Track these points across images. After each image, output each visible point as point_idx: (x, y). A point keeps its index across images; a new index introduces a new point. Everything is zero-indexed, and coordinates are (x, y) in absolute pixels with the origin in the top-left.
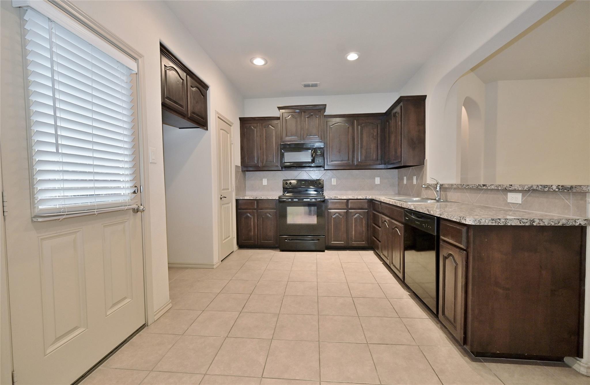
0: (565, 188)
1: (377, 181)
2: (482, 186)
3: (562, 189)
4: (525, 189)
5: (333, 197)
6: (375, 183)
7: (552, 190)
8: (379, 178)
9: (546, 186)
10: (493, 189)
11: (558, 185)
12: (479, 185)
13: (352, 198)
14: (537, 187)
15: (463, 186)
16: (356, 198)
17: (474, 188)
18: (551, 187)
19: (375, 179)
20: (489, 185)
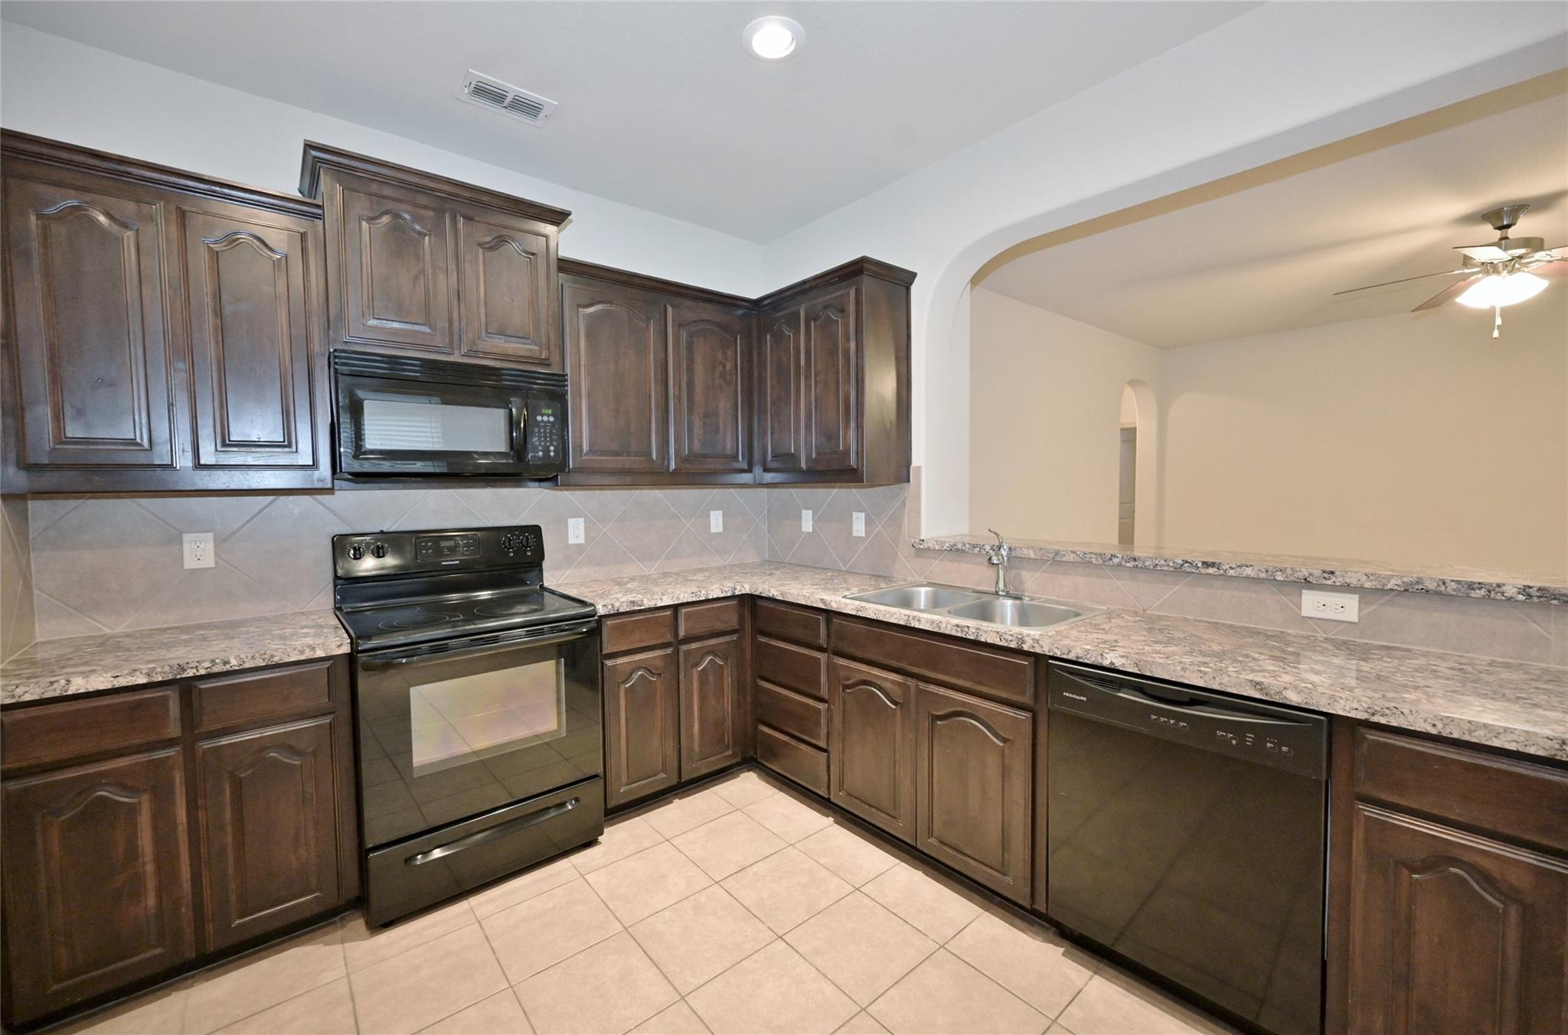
0: (1553, 595)
1: (716, 521)
2: (1200, 565)
3: (1539, 597)
4: (1389, 587)
5: (625, 605)
6: (710, 529)
7: (1499, 596)
8: (721, 512)
9: (1477, 585)
10: (1248, 578)
11: (1524, 586)
12: (1187, 562)
13: (690, 600)
14: (1441, 584)
15: (1111, 559)
16: (703, 598)
17: (1165, 568)
18: (1500, 590)
19: (708, 516)
20: (1233, 566)
